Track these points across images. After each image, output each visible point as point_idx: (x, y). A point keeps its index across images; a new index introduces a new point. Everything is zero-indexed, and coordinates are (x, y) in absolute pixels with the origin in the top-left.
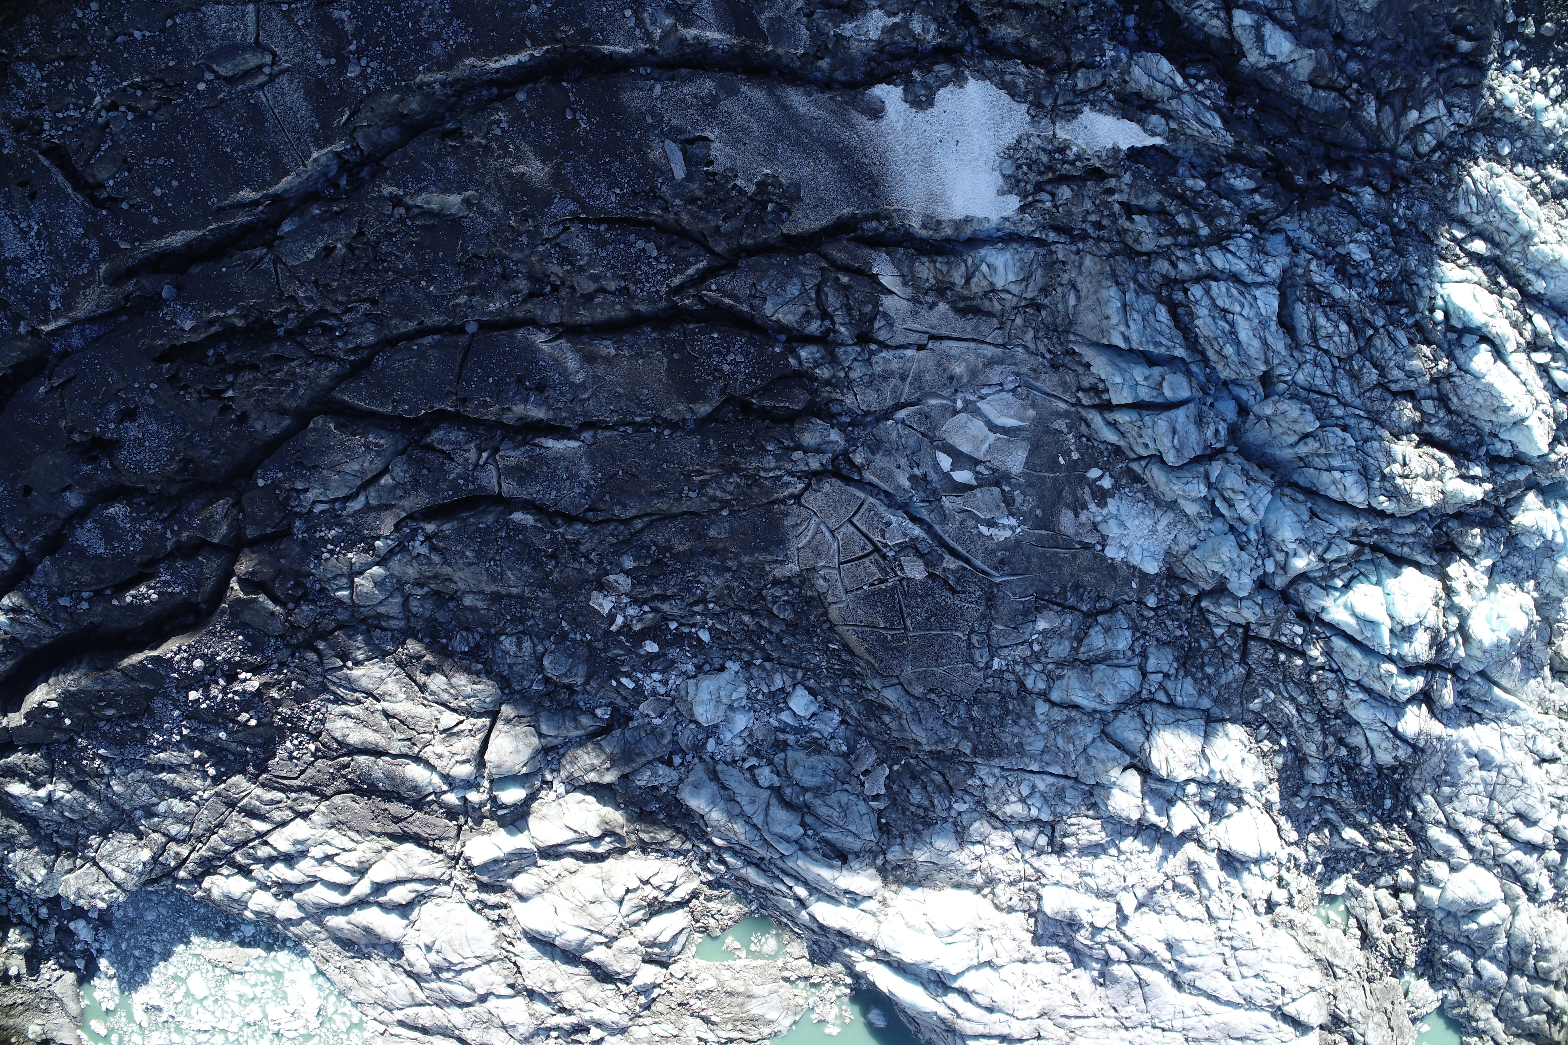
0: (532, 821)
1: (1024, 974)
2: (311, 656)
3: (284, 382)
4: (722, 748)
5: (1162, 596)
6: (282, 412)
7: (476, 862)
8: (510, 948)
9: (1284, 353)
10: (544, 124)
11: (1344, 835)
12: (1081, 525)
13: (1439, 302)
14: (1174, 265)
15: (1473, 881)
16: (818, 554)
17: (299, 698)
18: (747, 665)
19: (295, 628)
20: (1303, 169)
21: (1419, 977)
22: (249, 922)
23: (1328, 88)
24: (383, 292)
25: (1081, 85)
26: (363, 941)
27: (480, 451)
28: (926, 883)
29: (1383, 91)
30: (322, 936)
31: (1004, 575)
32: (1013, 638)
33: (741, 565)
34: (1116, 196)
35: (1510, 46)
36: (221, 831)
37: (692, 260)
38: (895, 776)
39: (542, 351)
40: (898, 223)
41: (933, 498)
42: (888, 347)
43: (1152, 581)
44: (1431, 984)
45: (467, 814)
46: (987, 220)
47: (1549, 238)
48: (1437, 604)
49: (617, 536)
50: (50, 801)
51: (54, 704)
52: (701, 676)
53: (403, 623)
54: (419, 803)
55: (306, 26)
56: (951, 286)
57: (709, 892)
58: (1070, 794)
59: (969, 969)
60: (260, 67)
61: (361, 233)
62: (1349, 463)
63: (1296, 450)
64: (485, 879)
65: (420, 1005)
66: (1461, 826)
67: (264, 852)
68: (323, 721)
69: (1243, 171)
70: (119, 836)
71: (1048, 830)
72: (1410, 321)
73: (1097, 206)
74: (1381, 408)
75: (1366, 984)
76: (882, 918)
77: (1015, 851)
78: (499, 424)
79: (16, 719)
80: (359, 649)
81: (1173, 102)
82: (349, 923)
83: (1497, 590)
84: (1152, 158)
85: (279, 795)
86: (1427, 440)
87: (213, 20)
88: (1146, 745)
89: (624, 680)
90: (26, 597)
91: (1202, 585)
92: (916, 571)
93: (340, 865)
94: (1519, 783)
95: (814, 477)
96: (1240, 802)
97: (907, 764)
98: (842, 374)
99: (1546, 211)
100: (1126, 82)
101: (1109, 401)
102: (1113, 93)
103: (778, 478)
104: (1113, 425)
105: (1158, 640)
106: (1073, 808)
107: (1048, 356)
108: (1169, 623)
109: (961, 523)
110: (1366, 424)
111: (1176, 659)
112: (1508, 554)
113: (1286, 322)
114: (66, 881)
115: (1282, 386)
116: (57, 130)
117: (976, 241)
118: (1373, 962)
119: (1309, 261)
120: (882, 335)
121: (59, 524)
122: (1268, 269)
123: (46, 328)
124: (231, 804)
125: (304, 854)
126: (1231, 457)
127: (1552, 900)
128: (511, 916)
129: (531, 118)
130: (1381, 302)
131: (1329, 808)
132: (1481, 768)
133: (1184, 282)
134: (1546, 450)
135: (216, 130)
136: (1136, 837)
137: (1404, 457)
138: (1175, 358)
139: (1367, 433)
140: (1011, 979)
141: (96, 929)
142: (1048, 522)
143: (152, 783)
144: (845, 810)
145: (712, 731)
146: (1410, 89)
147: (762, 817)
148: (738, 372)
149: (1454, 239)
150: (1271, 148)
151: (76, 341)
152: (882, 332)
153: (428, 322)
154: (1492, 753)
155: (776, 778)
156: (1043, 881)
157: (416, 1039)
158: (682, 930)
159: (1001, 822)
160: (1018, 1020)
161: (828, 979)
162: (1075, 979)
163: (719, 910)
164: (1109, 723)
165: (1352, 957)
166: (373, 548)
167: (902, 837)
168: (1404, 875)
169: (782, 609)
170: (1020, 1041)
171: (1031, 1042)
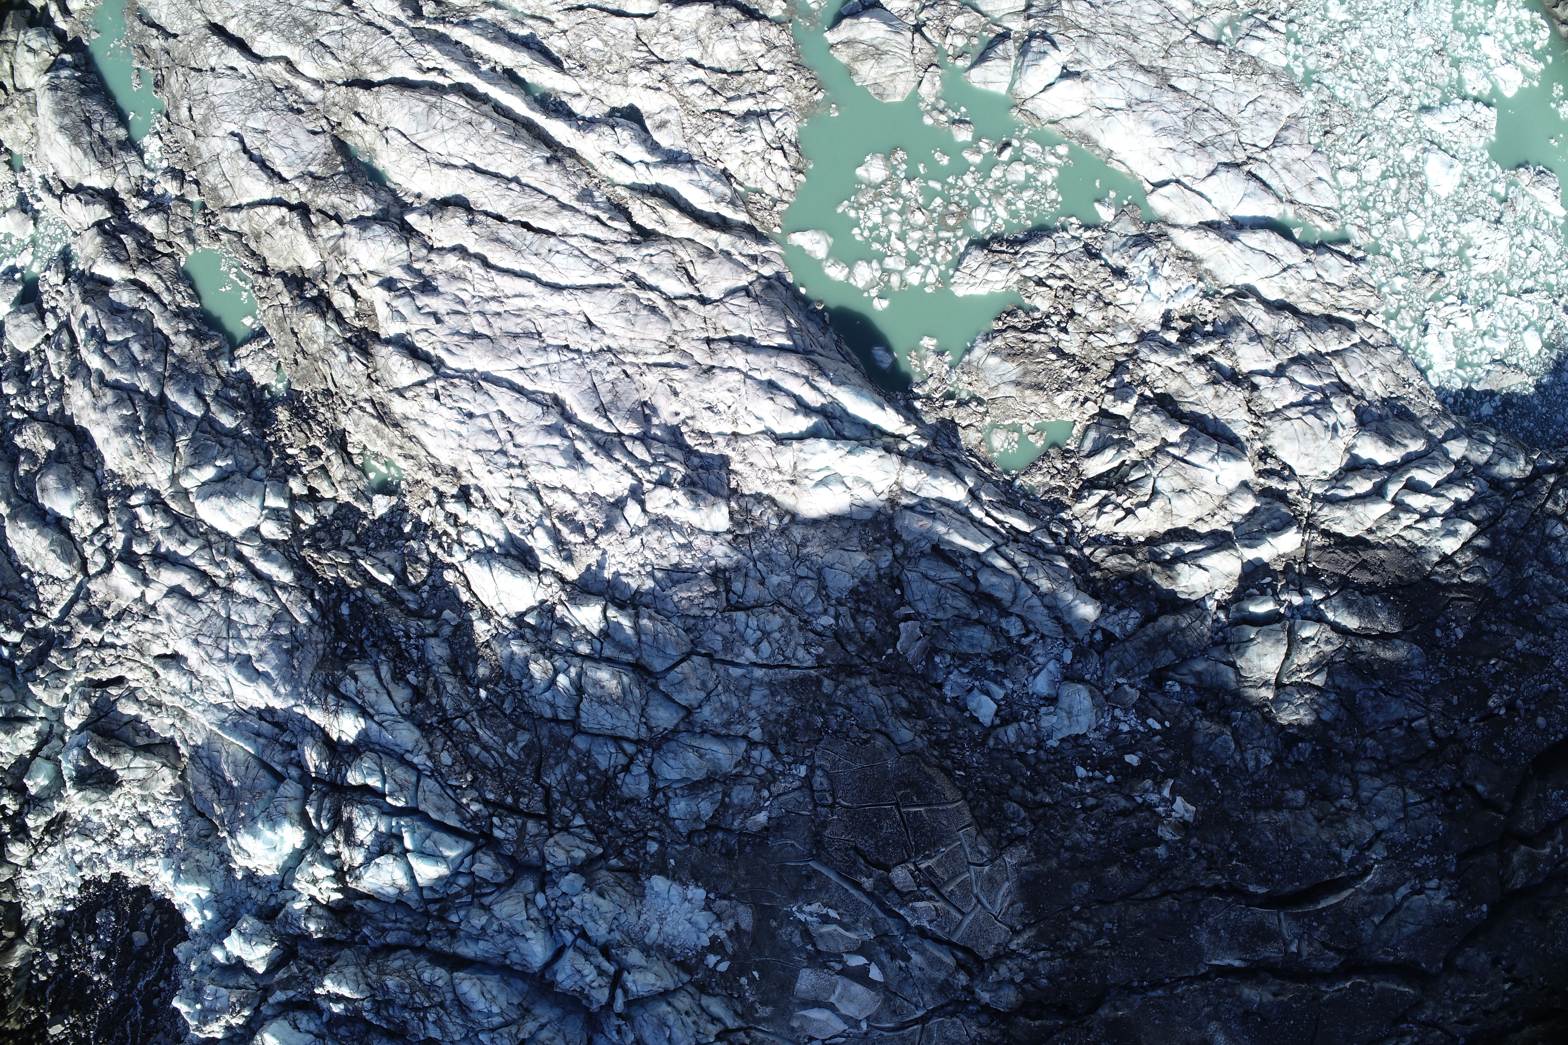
0: (1237, 573)
1: (735, 422)
2: (1439, 732)
3: (1462, 1001)
4: (1055, 651)
5: (642, 852)
6: (1464, 972)
7: (1291, 528)
8: (1255, 429)
11: (392, 577)
12: (732, 917)
15: (231, 520)
16: (990, 878)
17: (1449, 686)
18: (1041, 744)
19: (1455, 762)
21: (266, 389)
22: (1489, 427)
26: (1391, 422)
27: (1299, 953)
28: (847, 524)
32: (789, 802)
33: (1057, 855)
38: (891, 643)
41: (883, 939)
43: (653, 866)
44: (251, 379)
45: (1300, 577)
49: (1175, 877)
52: (1083, 733)
53: (1358, 768)
54: (1344, 584)
57: (1065, 499)
58: (718, 644)
59: (801, 439)
62: (483, 1020)
63: (537, 1024)
64: (1284, 510)
65: (1335, 353)
66: (258, 586)
67: (1480, 515)
68: (1429, 662)
71: (734, 601)
75: (333, 390)
76: (895, 488)
77: (764, 570)
78: (1283, 979)
82: (1405, 446)
83: (277, 871)
85: (1466, 579)
89: (1157, 726)
91: (608, 875)
92: (900, 876)
93: (1414, 511)
94: (200, 639)
95: (1002, 957)
96: (522, 626)
97: (879, 657)
103: (1034, 951)
104: (714, 1019)
105: (639, 804)
106: (711, 626)
108: (631, 827)
109: (857, 921)
111: (618, 787)
118: (328, 416)
125: (1446, 517)
127: (130, 491)
128: (1256, 465)
131: (412, 606)
132: (249, 657)
136: (638, 593)
140: (751, 420)
142: (764, 915)
144: (939, 605)
145: (1069, 674)
147: (1021, 595)
154: (241, 678)
155: (1004, 625)
156: (730, 537)
157: (1339, 309)
158: (1089, 455)
159: (782, 605)
160: (738, 370)
161: (938, 404)
162: (677, 414)
163: (1053, 477)
164: (683, 719)
165: (357, 425)
166: (1388, 848)
167: (880, 577)
168: (308, 518)
169: (1016, 814)
170: (730, 340)
171: (717, 337)
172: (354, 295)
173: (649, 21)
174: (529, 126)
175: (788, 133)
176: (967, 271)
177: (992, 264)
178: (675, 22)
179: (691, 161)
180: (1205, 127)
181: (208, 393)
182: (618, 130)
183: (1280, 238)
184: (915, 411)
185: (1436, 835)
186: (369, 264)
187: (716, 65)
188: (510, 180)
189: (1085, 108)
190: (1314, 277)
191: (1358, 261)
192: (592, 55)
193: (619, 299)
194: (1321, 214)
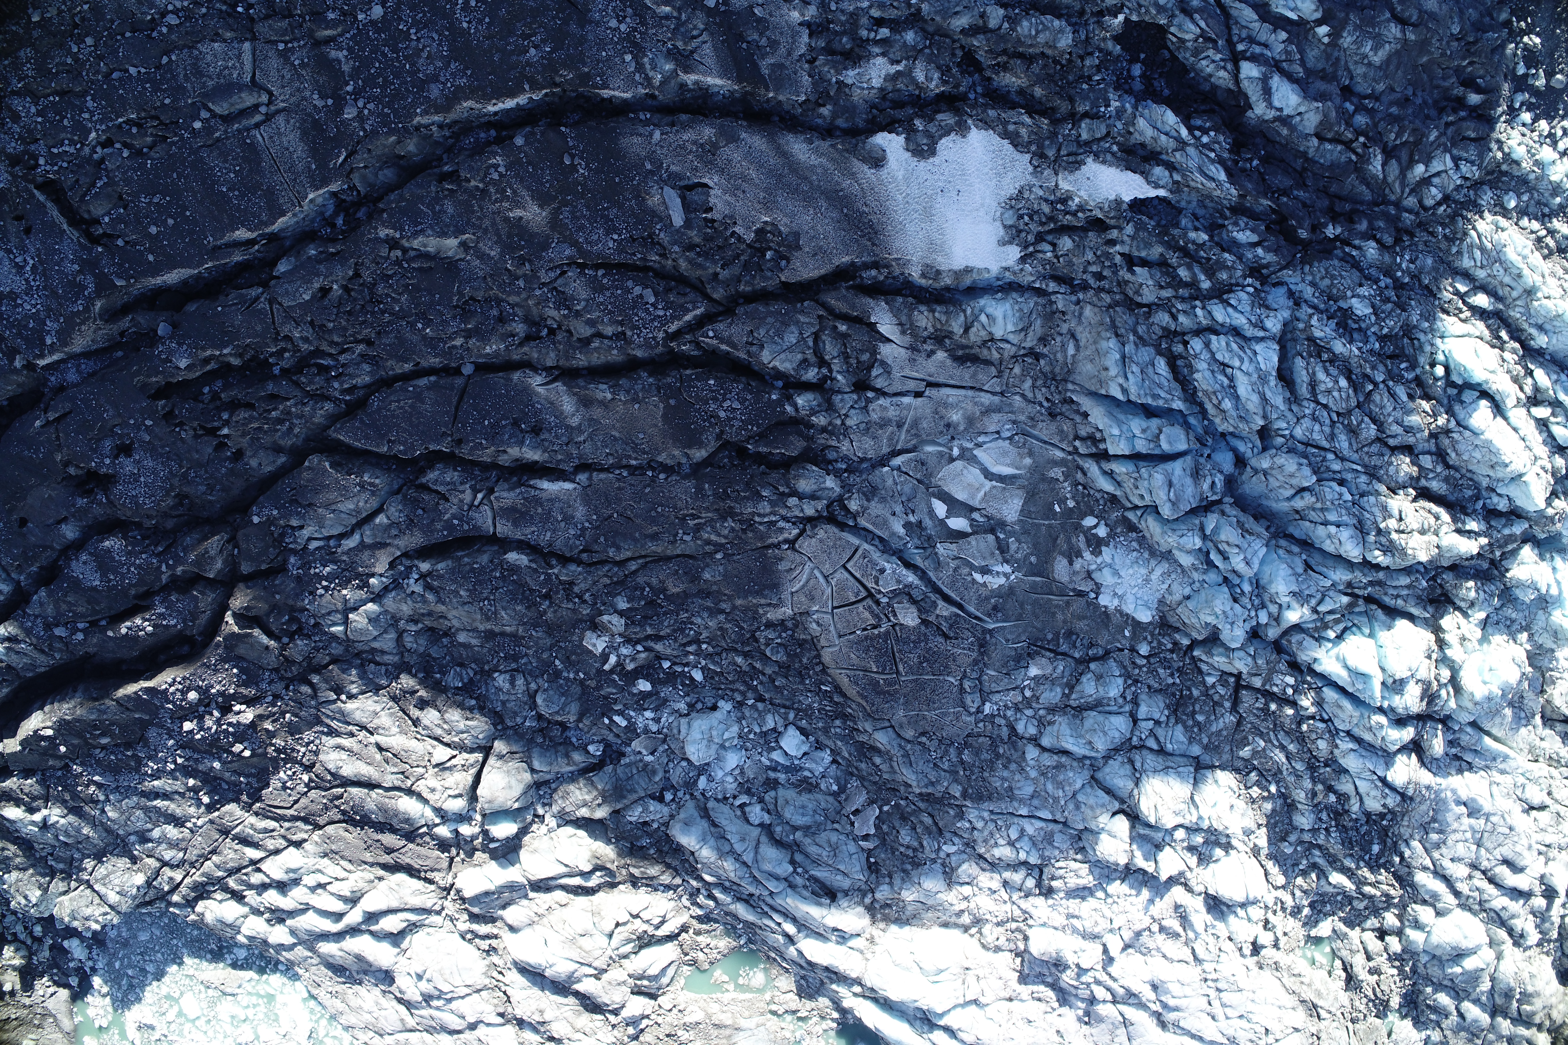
0: (523, 854)
1: (1010, 1012)
2: (306, 689)
3: (280, 421)
4: (713, 785)
5: (1155, 644)
6: (278, 450)
7: (467, 894)
8: (500, 977)
9: (1282, 408)
10: (542, 169)
11: (1331, 879)
12: (1075, 573)
13: (1440, 357)
14: (1174, 318)
15: (1458, 926)
16: (812, 599)
17: (293, 730)
18: (739, 705)
19: (289, 661)
20: (1306, 224)
21: (1403, 1017)
22: (242, 946)
23: (1336, 140)
24: (379, 333)
25: (1085, 136)
26: (354, 968)
27: (475, 491)
28: (914, 922)
29: (1390, 144)
30: (314, 961)
31: (997, 621)
32: (1005, 683)
33: (734, 607)
34: (1118, 248)
35: (1520, 98)
36: (214, 858)
37: (690, 306)
38: (884, 816)
39: (537, 394)
40: (897, 272)
41: (928, 545)
42: (885, 394)
43: (1145, 630)
44: (1414, 1025)
45: (458, 846)
46: (987, 270)
47: (1553, 293)
48: (1429, 657)
49: (611, 577)
50: (45, 825)
51: (50, 732)
52: (693, 714)
53: (396, 658)
54: (411, 835)
55: (303, 65)
56: (950, 335)
57: (698, 926)
58: (1058, 837)
59: (955, 1007)
60: (256, 106)
61: (357, 275)
62: (1345, 518)
63: (1292, 503)
64: (476, 910)
65: (411, 1031)
66: (1448, 872)
67: (256, 878)
68: (316, 753)
69: (1247, 224)
70: (114, 860)
71: (1036, 873)
72: (1410, 376)
73: (1098, 257)
74: (1379, 463)
75: (1350, 1024)
76: (869, 956)
77: (1003, 893)
78: (494, 466)
79: (11, 745)
80: (353, 683)
81: (1178, 155)
82: (341, 950)
83: (1489, 642)
84: (1155, 207)
85: (272, 824)
86: (1424, 494)
87: (209, 58)
88: (1136, 792)
89: (617, 719)
90: (21, 626)
91: (1195, 635)
92: (909, 618)
93: (332, 894)
94: (1507, 831)
95: (809, 523)
96: (1228, 847)
97: (897, 805)
98: (838, 422)
99: (1550, 265)
100: (1130, 133)
101: (1106, 450)
102: (1117, 144)
103: (773, 523)
104: (1110, 474)
105: (1149, 687)
106: (1061, 852)
107: (1045, 404)
108: (1161, 671)
109: (955, 570)
110: (1363, 478)
111: (1168, 707)
112: (1502, 605)
113: (1285, 377)
114: (61, 903)
115: (1280, 440)
116: (52, 165)
117: (975, 291)
118: (1357, 1003)
119: (1311, 316)
120: (880, 383)
121: (54, 556)
122: (1269, 324)
123: (42, 363)
124: (225, 832)
125: (296, 882)
126: (1228, 509)
127: (1538, 945)
128: (502, 946)
129: (529, 163)
130: (1382, 356)
131: (1317, 852)
132: (1469, 815)
133: (1184, 334)
134: (1542, 505)
135: (212, 169)
136: (1123, 881)
137: (1400, 512)
138: (1172, 410)
139: (1364, 487)
140: (997, 1017)
141: (89, 947)
142: (1042, 569)
143: (146, 810)
144: (834, 849)
145: (703, 769)
146: (1417, 143)
147: (752, 855)
148: (734, 418)
149: (1457, 293)
150: (1276, 200)
151: (72, 376)
152: (879, 380)
153: (424, 364)
154: (1481, 801)
155: (766, 816)
156: (1030, 922)
158: (671, 963)
159: (989, 864)
161: (815, 1013)
162: (1060, 1017)
163: (708, 944)
164: (1099, 772)
165: (1336, 998)
166: (368, 585)
167: (890, 877)
168: (1390, 918)
169: (775, 651)
184: (839, 1012)
185: (311, 593)
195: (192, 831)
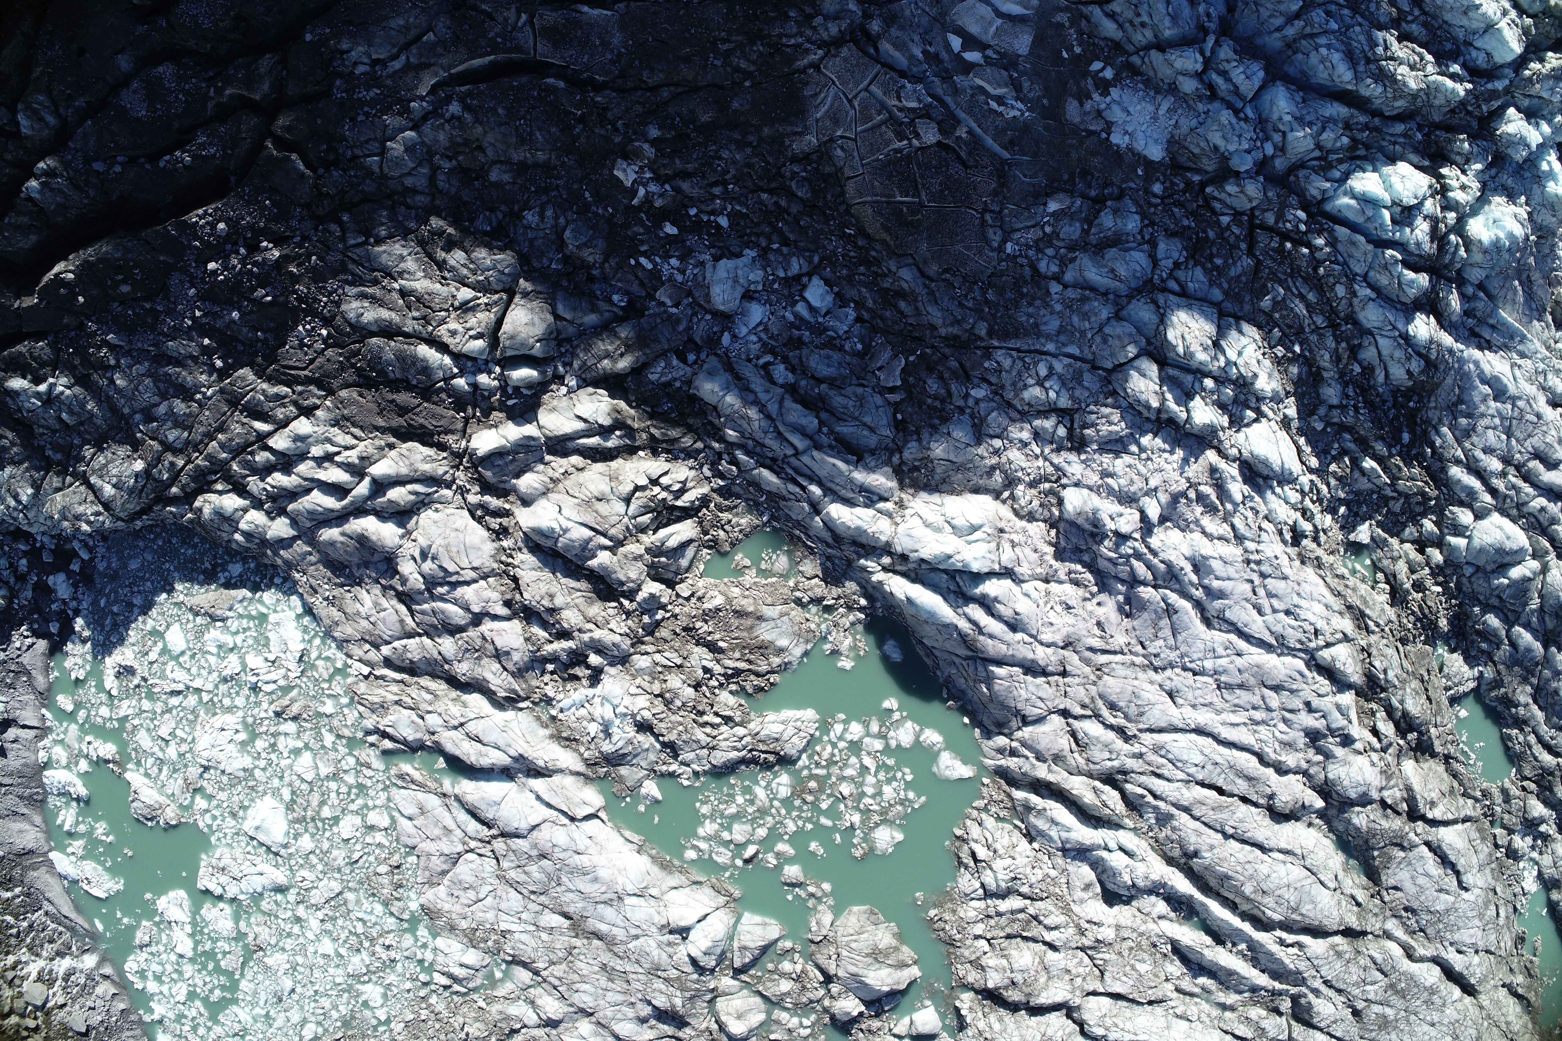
0: (542, 412)
1: (1048, 593)
2: (335, 229)
4: (737, 346)
5: (1167, 184)
7: (482, 454)
8: (510, 560)
11: (1365, 464)
12: (1086, 113)
15: (1499, 528)
17: (318, 276)
18: (764, 253)
19: (322, 195)
21: (1453, 649)
22: (238, 549)
26: (355, 560)
27: (519, 11)
28: (944, 487)
30: (313, 559)
31: (1015, 155)
32: (1025, 219)
33: (761, 140)
36: (220, 435)
38: (910, 367)
43: (1158, 170)
44: (1465, 659)
45: (476, 404)
48: (1432, 196)
49: (642, 104)
50: (49, 399)
51: (71, 276)
52: (719, 260)
53: (428, 199)
54: (427, 392)
57: (718, 499)
58: (1087, 378)
59: (991, 573)
62: (1335, 43)
63: (1284, 33)
64: (488, 474)
65: (410, 635)
66: (1482, 465)
67: (262, 457)
68: (338, 304)
70: (115, 446)
71: (1067, 419)
75: (1399, 644)
76: (898, 520)
77: (1034, 446)
80: (382, 224)
82: (343, 534)
83: (1491, 198)
85: (285, 390)
86: (1406, 35)
88: (1162, 327)
89: (643, 260)
90: (62, 161)
91: (1205, 167)
92: (930, 136)
93: (339, 465)
94: (1535, 420)
95: (832, 45)
96: (1258, 410)
97: (923, 354)
103: (799, 46)
104: (1112, 16)
105: (1167, 231)
106: (1092, 393)
108: (1176, 210)
109: (972, 96)
110: (1346, 11)
111: (1185, 248)
114: (52, 500)
118: (1405, 620)
121: (106, 89)
124: (235, 401)
125: (303, 456)
128: (512, 523)
131: (1348, 436)
132: (1495, 399)
136: (1156, 433)
137: (1385, 41)
139: (1348, 20)
140: (1034, 594)
141: (75, 584)
142: (1054, 111)
143: (157, 378)
144: (861, 401)
145: (727, 321)
147: (776, 406)
154: (1505, 380)
155: (790, 375)
156: (1064, 481)
157: (402, 681)
158: (691, 541)
159: (1019, 412)
160: (1042, 644)
161: (842, 601)
162: (1099, 604)
163: (730, 521)
164: (1123, 308)
165: (1383, 610)
166: (408, 110)
167: (918, 432)
168: (1428, 525)
169: (799, 185)
170: (1044, 673)
171: (1056, 678)
172: (1375, 732)
173: (1091, 989)
174: (1206, 889)
175: (969, 876)
176: (802, 734)
177: (777, 740)
178: (1068, 987)
179: (1065, 851)
180: (537, 876)
181: (1506, 647)
182: (1130, 883)
183: (464, 758)
184: (866, 595)
185: (352, 120)
186: (1362, 760)
187: (1032, 945)
188: (1232, 836)
189: (665, 897)
190: (427, 717)
191: (377, 731)
192: (1146, 956)
193: (1144, 718)
194: (413, 782)
195: (201, 405)
